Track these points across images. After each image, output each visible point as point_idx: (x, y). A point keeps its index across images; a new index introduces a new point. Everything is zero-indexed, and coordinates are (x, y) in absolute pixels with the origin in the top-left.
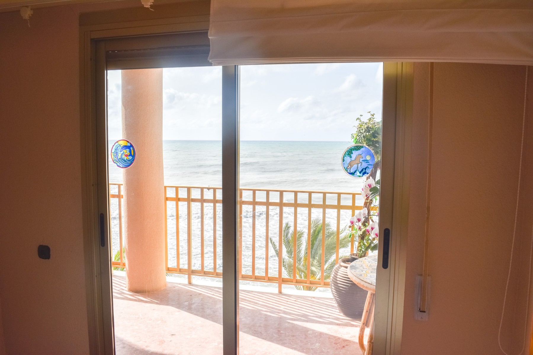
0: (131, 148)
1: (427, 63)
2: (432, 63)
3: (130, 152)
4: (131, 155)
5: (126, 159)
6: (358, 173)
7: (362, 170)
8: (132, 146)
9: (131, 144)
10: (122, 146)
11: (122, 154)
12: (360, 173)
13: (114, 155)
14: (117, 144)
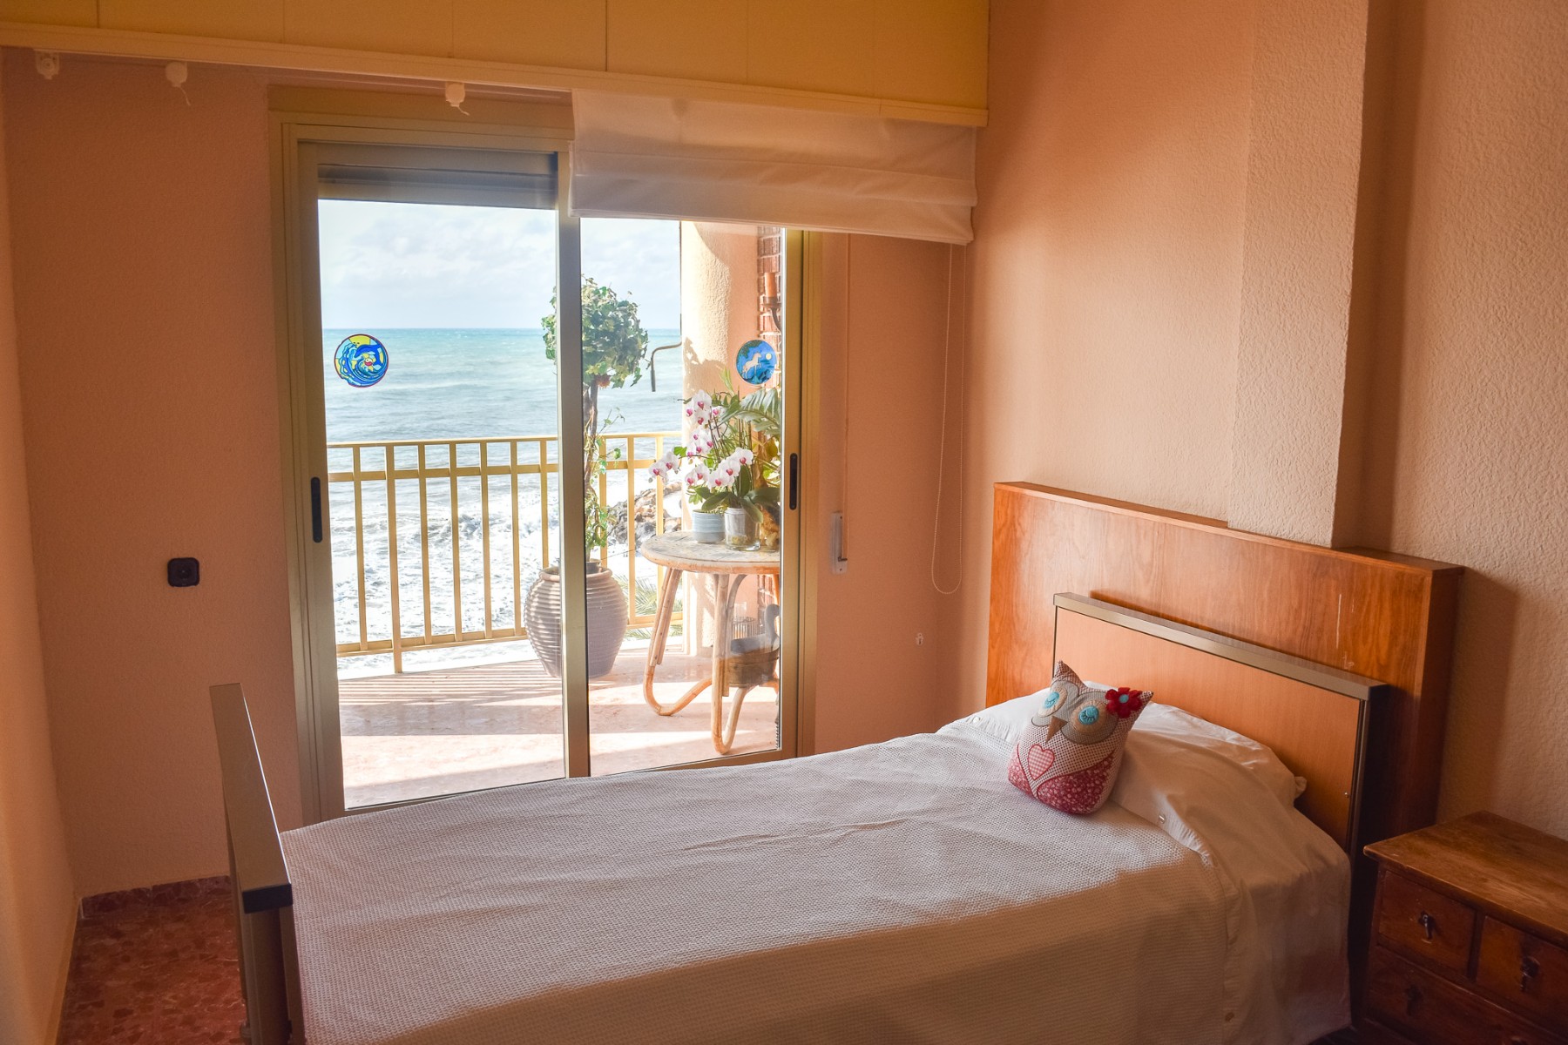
0: (379, 350)
1: (844, 234)
2: (849, 235)
3: (377, 356)
4: (378, 362)
5: (367, 370)
6: (756, 379)
7: (762, 374)
8: (380, 345)
9: (377, 341)
10: (358, 346)
11: (359, 362)
12: (759, 378)
13: (341, 365)
14: (347, 342)
